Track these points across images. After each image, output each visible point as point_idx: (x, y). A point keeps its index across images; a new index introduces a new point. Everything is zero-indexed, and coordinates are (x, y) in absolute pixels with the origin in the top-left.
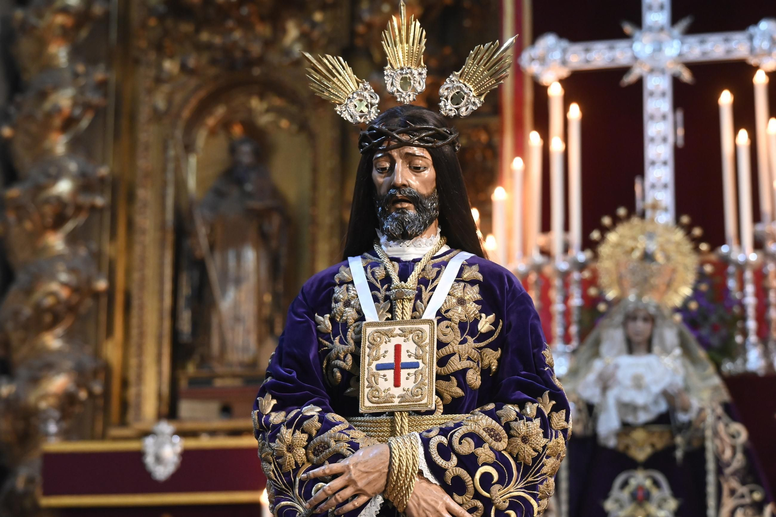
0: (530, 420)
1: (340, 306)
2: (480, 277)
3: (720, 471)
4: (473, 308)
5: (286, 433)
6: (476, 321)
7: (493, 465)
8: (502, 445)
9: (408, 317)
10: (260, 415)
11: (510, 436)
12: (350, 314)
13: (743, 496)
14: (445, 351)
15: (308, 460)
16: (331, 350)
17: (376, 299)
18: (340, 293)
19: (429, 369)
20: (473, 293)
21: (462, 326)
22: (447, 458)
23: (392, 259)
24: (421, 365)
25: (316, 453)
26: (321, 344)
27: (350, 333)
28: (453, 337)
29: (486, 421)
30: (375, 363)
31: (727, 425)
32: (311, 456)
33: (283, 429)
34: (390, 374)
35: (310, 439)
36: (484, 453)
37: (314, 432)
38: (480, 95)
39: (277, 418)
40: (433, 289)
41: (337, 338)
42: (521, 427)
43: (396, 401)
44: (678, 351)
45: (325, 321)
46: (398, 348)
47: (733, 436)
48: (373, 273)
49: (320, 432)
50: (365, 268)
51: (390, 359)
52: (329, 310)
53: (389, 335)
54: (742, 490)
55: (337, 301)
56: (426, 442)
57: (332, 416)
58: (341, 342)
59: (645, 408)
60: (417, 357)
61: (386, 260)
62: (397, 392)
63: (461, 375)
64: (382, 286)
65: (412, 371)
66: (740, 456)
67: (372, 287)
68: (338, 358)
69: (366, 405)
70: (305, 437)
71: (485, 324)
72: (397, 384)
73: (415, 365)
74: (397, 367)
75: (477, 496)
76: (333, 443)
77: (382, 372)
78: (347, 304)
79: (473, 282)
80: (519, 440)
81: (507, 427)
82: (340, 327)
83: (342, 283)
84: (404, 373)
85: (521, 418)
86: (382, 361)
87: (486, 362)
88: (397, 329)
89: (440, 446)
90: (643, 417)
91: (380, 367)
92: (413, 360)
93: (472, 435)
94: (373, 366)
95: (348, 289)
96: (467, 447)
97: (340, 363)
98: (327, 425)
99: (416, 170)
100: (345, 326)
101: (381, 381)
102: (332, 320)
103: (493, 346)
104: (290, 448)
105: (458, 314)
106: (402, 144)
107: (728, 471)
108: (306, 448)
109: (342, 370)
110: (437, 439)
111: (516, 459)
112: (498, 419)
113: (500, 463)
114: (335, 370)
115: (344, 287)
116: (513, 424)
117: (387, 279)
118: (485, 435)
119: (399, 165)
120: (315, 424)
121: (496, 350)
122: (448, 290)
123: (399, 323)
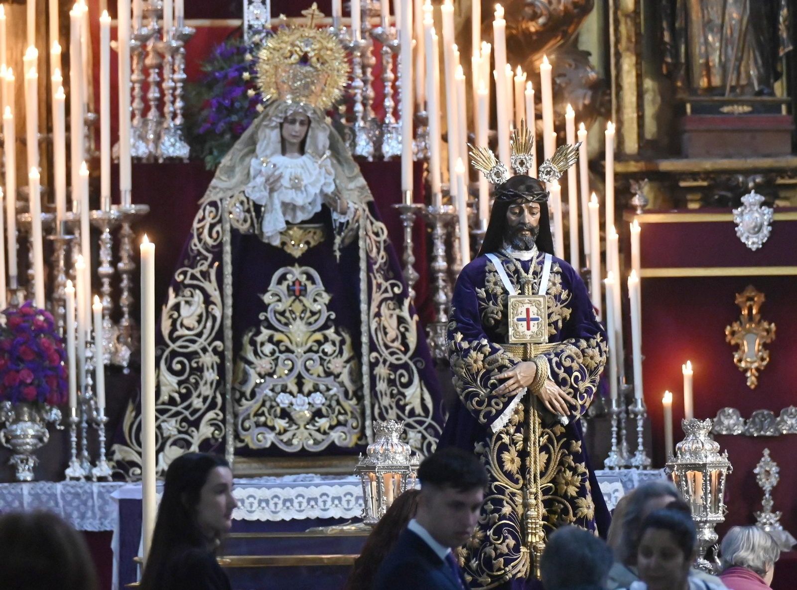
0: (593, 348)
1: (491, 285)
2: (561, 270)
3: (369, 269)
4: (559, 286)
5: (473, 354)
6: (560, 294)
7: (578, 371)
8: (581, 361)
9: (531, 294)
10: (455, 343)
11: (584, 356)
12: (499, 290)
13: (386, 291)
14: (550, 311)
15: (484, 367)
16: (487, 308)
17: (512, 283)
18: (491, 277)
19: (544, 322)
20: (558, 279)
21: (555, 296)
22: (559, 369)
23: (517, 260)
24: (540, 319)
25: (489, 364)
26: (480, 305)
27: (499, 300)
28: (552, 303)
29: (574, 348)
30: (516, 318)
31: (372, 223)
32: (487, 366)
33: (472, 351)
34: (525, 323)
35: (485, 357)
36: (575, 366)
37: (487, 353)
38: (560, 171)
39: (465, 345)
40: (541, 278)
41: (491, 302)
42: (590, 351)
43: (528, 338)
44: (328, 153)
45: (482, 292)
46: (528, 310)
47: (377, 234)
48: (508, 267)
49: (490, 354)
50: (502, 263)
51: (524, 316)
52: (484, 286)
53: (522, 303)
54: (386, 284)
55: (488, 282)
56: (550, 361)
57: (497, 346)
58: (493, 304)
59: (303, 208)
60: (538, 315)
61: (514, 260)
62: (528, 333)
63: (556, 323)
64: (514, 275)
65: (536, 322)
66: (382, 253)
67: (509, 276)
68: (492, 313)
69: (512, 340)
70: (482, 356)
71: (564, 296)
72: (528, 329)
73: (537, 319)
74: (528, 320)
75: (572, 387)
76: (500, 360)
77: (520, 323)
78: (496, 284)
79: (558, 273)
80: (589, 358)
81: (583, 351)
82: (492, 296)
83: (490, 272)
84: (532, 323)
85: (590, 347)
86: (520, 317)
87: (564, 315)
88: (527, 300)
89: (556, 362)
90: (301, 217)
91: (519, 320)
92: (536, 316)
93: (569, 356)
94: (515, 319)
95: (494, 276)
96: (567, 363)
97: (495, 316)
98: (494, 351)
99: (532, 214)
100: (495, 296)
101: (520, 327)
102: (487, 292)
103: (567, 307)
104: (475, 362)
105: (554, 291)
106: (528, 201)
107: (376, 267)
108: (482, 361)
109: (495, 319)
110: (555, 360)
111: (586, 367)
112: (578, 347)
113: (581, 370)
114: (491, 319)
115: (492, 274)
116: (586, 350)
117: (517, 271)
118: (574, 356)
119: (526, 212)
120: (488, 349)
121: (569, 309)
122: (548, 278)
123: (527, 297)
